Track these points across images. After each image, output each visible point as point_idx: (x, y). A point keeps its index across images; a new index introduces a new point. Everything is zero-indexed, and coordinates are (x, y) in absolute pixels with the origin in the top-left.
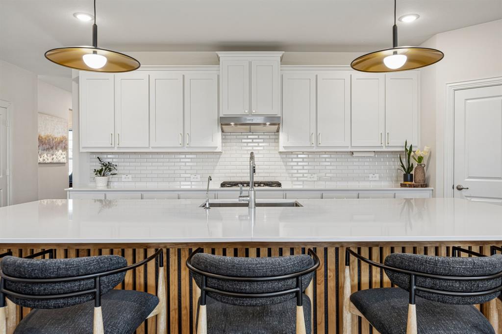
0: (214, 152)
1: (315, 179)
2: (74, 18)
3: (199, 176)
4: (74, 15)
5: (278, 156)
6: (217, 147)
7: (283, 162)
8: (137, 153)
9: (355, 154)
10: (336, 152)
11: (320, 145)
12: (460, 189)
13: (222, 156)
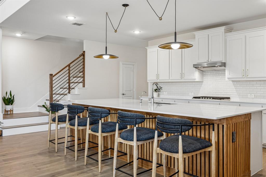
0: (195, 82)
1: (253, 97)
5: (231, 83)
7: (234, 86)
10: (260, 80)
11: (248, 77)
13: (203, 83)
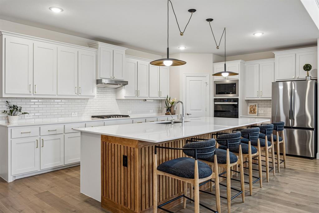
2: (49, 10)
3: (76, 113)
4: (50, 8)
6: (94, 96)
8: (44, 98)
9: (147, 101)
12: (188, 114)
